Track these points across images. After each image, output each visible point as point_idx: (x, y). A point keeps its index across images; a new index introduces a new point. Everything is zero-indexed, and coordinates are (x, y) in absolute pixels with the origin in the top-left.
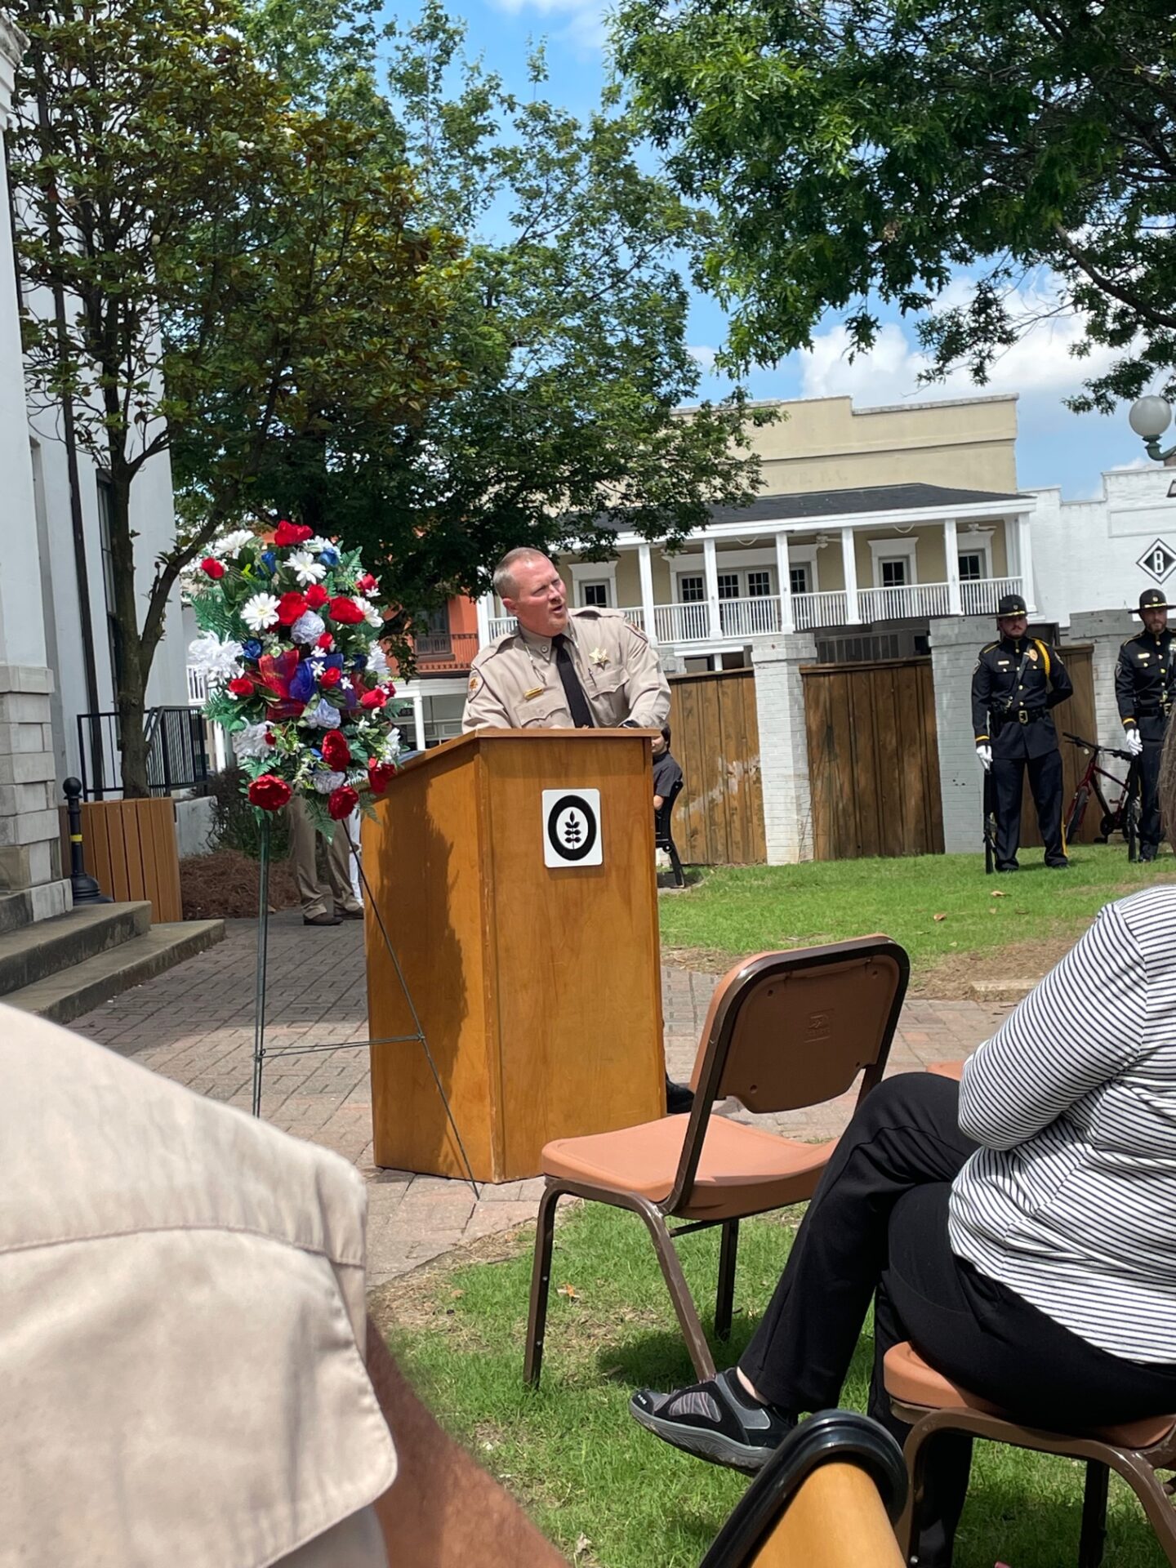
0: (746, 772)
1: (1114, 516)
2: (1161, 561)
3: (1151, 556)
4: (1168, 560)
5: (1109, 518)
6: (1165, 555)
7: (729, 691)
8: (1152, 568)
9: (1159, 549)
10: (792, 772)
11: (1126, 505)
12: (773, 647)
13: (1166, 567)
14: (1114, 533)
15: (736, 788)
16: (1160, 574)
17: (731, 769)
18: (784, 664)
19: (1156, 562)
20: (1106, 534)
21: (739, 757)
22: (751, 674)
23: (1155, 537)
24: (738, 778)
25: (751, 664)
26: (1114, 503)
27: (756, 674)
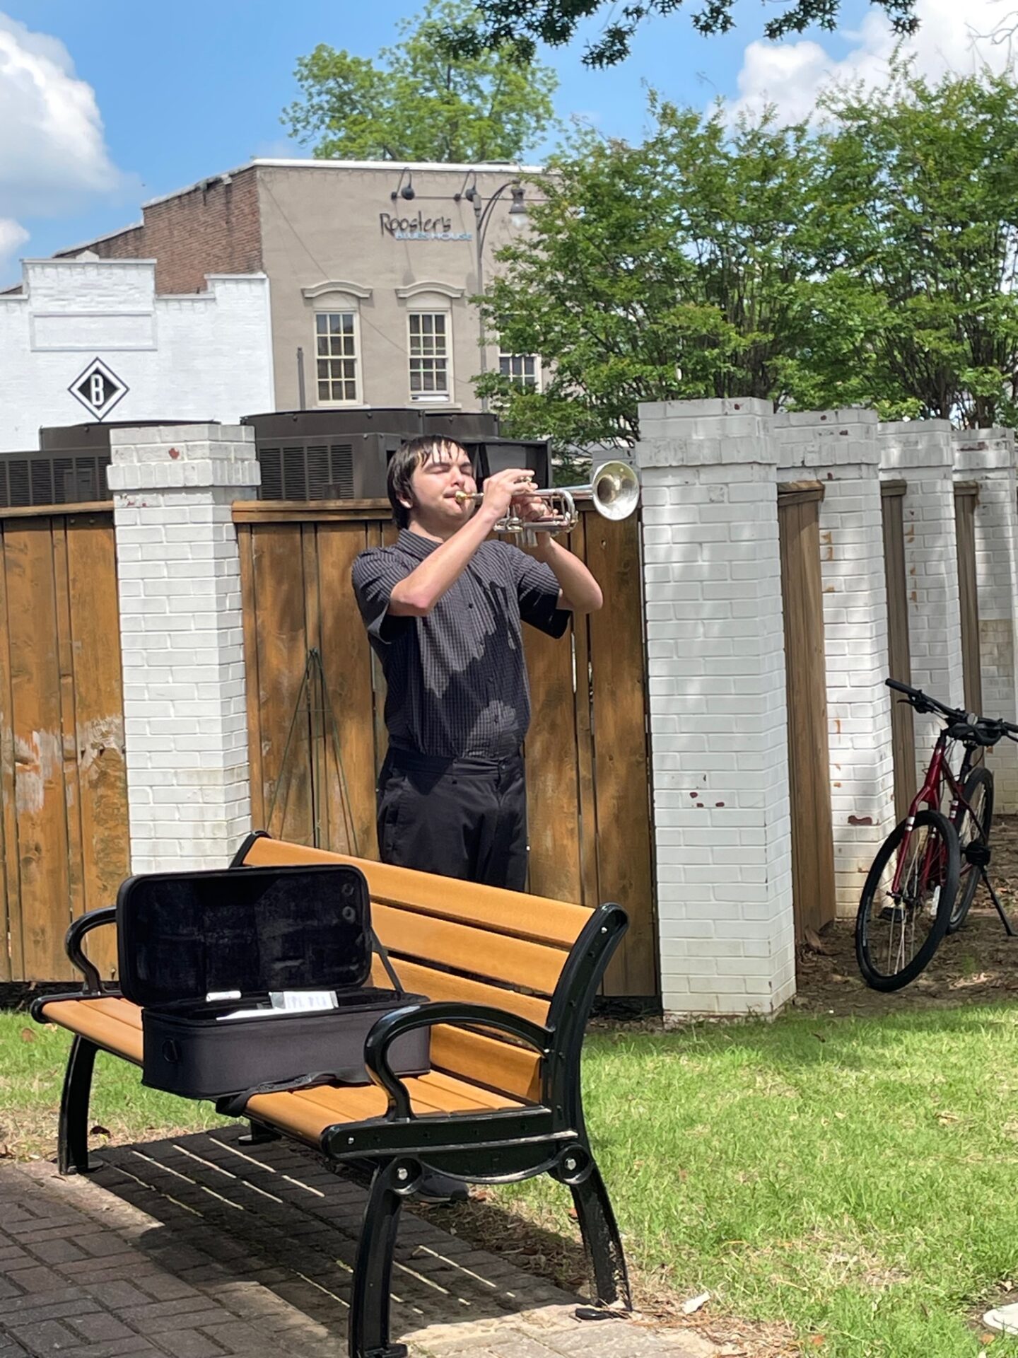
0: (70, 758)
1: (38, 321)
2: (100, 389)
3: (88, 381)
4: (110, 388)
5: (32, 324)
6: (106, 380)
7: (25, 560)
8: (89, 398)
9: (97, 372)
10: (219, 764)
11: (54, 307)
12: (174, 454)
13: (107, 398)
14: (39, 345)
15: (40, 797)
16: (99, 407)
17: (24, 749)
18: (207, 496)
19: (94, 390)
20: (29, 348)
21: (48, 721)
22: (106, 519)
23: (94, 355)
24: (45, 772)
25: (107, 495)
26: (38, 303)
27: (118, 519)
